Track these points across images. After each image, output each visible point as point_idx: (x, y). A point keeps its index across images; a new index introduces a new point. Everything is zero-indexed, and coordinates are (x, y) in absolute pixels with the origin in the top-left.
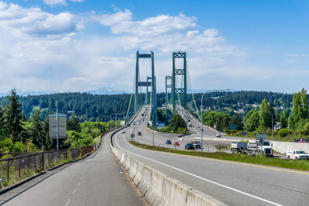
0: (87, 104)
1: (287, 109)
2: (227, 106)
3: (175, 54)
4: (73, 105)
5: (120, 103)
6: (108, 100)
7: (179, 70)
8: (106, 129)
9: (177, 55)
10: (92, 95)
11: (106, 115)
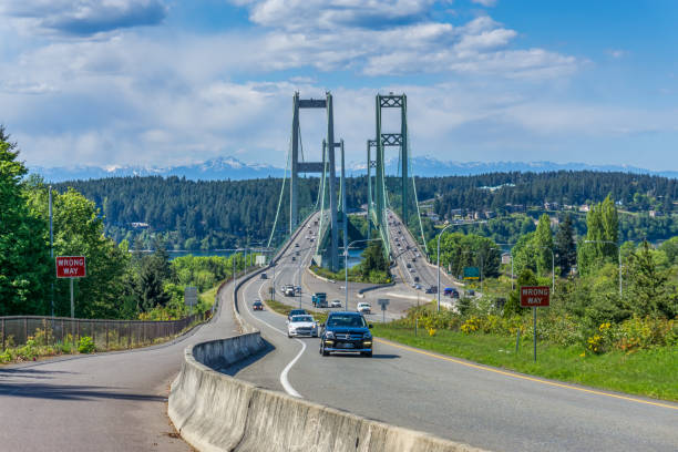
0: (180, 206)
1: (665, 217)
2: (518, 210)
3: (381, 98)
4: (146, 207)
5: (259, 203)
6: (230, 196)
7: (390, 135)
8: (225, 271)
9: (386, 102)
10: (192, 182)
11: (224, 230)
